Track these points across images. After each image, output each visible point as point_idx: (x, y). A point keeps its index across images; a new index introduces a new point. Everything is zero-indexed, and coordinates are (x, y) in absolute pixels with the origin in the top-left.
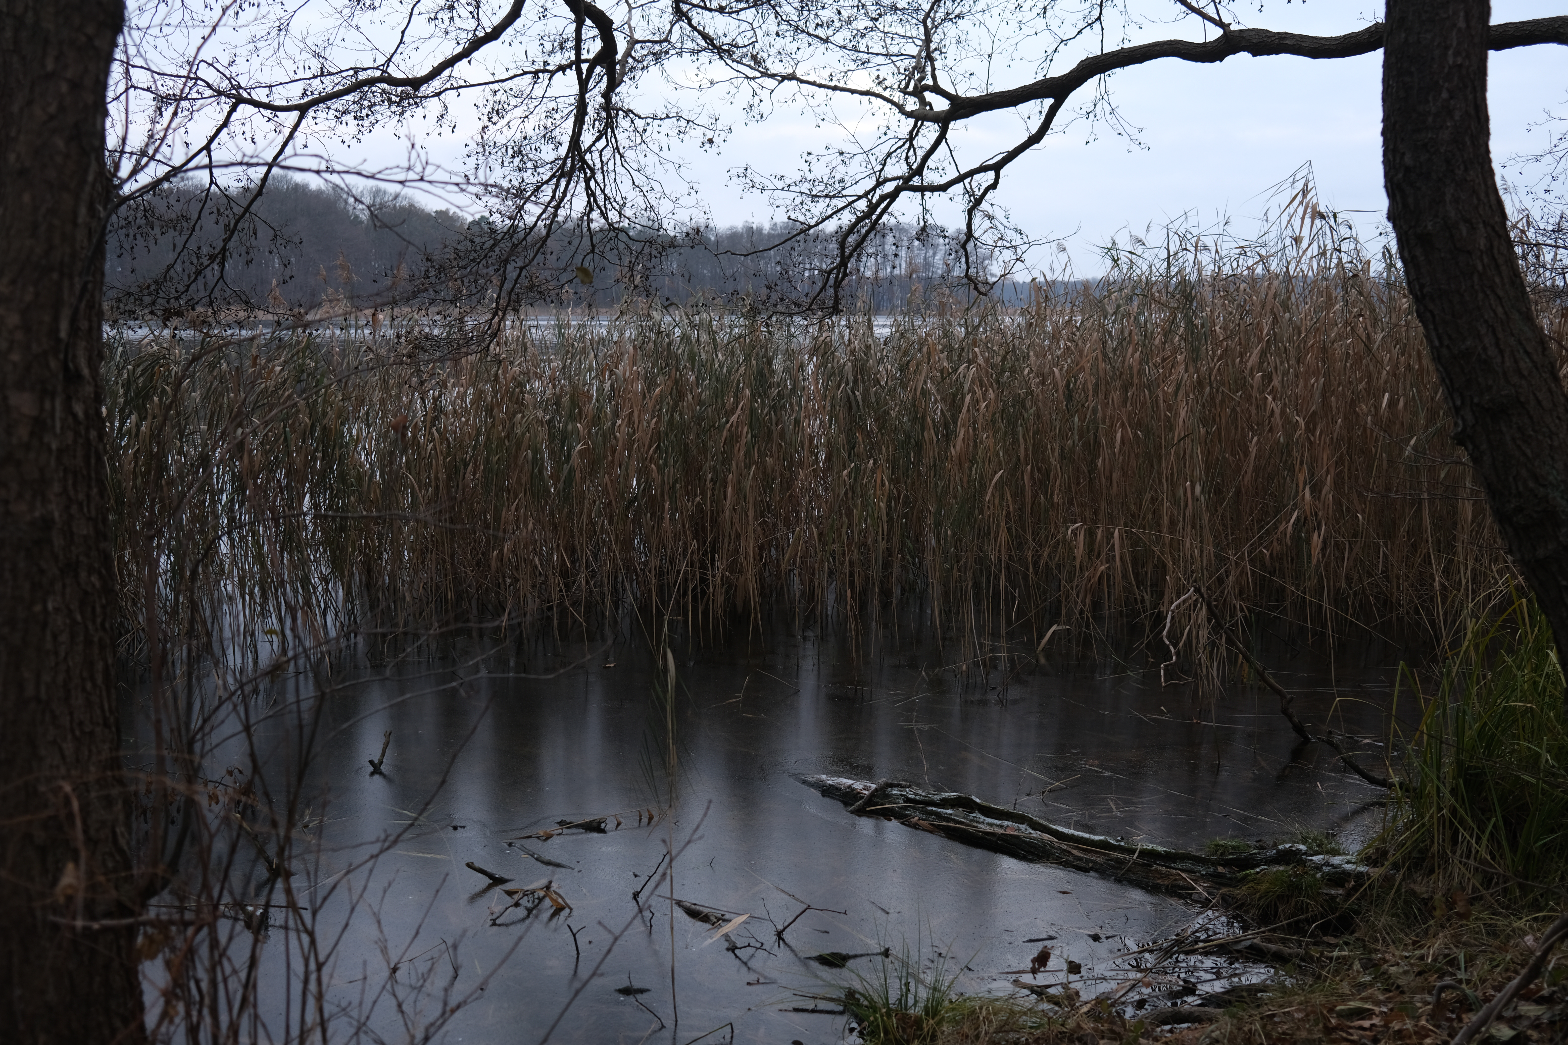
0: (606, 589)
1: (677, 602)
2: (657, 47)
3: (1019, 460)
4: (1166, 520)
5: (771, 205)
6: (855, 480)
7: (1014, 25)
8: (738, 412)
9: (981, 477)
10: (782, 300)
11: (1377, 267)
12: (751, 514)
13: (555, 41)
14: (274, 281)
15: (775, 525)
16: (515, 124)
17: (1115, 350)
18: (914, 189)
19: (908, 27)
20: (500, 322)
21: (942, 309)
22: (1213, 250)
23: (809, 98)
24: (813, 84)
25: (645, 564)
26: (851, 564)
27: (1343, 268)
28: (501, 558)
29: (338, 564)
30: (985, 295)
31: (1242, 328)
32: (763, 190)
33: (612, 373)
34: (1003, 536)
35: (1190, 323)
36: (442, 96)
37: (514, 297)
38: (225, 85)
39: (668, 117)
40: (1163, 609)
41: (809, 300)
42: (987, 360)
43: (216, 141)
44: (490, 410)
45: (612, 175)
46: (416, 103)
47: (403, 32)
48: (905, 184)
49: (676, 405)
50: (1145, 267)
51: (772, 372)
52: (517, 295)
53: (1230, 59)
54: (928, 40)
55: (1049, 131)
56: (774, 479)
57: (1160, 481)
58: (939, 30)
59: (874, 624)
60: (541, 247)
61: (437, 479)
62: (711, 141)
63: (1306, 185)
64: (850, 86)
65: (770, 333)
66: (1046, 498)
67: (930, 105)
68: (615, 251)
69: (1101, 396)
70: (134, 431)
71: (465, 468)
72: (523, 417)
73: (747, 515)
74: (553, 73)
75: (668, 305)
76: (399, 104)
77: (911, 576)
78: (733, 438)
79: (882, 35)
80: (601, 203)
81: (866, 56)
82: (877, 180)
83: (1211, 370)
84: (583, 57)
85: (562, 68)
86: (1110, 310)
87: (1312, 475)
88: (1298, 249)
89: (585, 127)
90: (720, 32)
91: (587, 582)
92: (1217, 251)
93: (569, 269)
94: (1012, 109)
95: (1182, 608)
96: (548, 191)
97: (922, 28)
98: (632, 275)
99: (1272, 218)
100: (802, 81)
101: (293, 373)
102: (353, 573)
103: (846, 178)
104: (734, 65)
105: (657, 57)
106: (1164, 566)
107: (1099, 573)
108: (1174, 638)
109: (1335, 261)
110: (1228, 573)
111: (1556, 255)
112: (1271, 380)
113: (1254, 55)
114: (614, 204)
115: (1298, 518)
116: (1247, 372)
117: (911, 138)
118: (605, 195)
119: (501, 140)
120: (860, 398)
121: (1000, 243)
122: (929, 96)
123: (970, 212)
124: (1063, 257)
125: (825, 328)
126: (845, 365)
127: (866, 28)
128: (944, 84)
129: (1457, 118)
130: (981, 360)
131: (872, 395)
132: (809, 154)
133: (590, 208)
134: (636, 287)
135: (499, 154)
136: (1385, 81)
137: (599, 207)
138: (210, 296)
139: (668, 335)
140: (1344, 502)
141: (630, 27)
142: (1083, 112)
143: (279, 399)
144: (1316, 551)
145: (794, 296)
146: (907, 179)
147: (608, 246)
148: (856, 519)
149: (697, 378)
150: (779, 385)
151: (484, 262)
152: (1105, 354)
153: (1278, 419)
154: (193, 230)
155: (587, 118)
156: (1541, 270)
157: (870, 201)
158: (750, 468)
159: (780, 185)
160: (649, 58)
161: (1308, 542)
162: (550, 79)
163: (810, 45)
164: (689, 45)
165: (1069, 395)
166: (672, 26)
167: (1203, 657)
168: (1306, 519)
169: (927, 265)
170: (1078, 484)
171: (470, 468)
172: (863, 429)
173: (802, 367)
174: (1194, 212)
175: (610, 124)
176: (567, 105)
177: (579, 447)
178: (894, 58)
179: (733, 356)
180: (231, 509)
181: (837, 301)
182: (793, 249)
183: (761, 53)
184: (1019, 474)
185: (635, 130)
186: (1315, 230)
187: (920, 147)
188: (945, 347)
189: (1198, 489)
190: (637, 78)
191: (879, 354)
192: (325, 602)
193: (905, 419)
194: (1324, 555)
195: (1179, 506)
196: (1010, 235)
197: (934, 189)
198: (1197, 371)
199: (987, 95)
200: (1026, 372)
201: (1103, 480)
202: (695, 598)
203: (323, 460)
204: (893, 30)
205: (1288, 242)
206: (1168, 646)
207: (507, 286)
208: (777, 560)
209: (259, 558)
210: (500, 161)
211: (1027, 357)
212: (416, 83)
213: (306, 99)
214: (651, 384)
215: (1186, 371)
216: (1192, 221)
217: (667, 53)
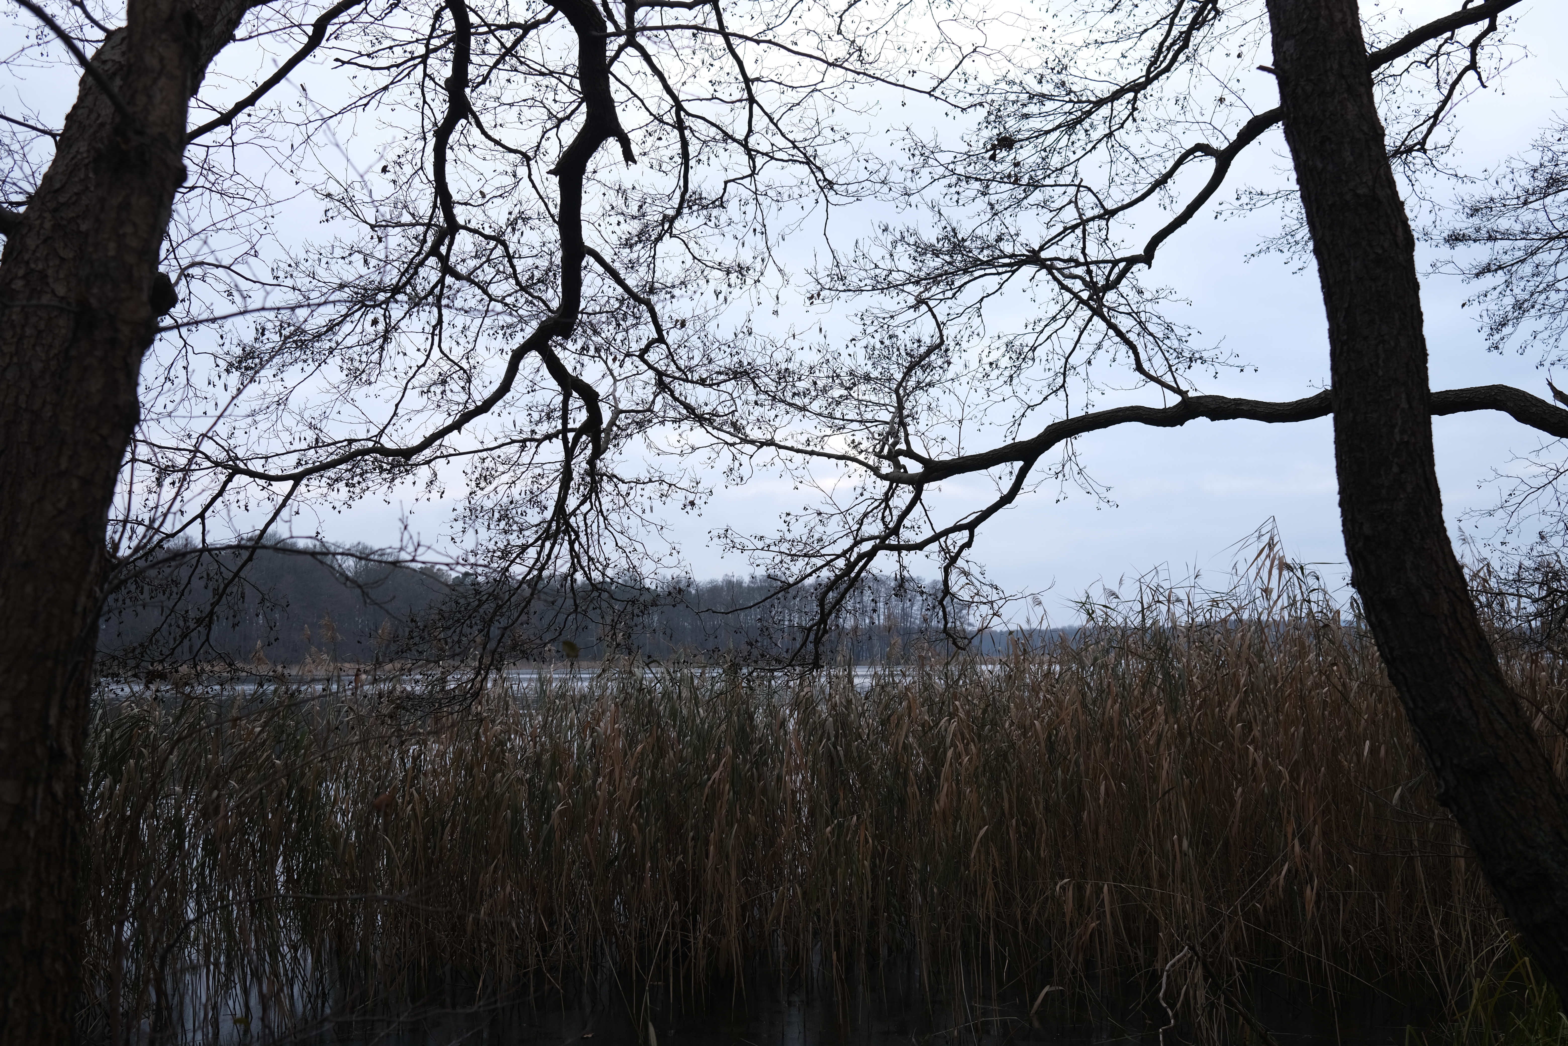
0: (584, 953)
1: (658, 966)
2: (640, 416)
3: (1003, 813)
4: (1155, 874)
5: (752, 564)
6: (838, 838)
7: (982, 392)
8: (720, 768)
9: (966, 832)
10: (763, 656)
11: (1347, 616)
12: (733, 873)
13: (542, 411)
14: (259, 642)
15: (758, 884)
16: (502, 489)
17: (1094, 702)
18: (891, 548)
19: (881, 395)
20: (482, 681)
21: (922, 661)
22: (1186, 603)
23: (788, 462)
24: (791, 449)
25: (625, 926)
26: (836, 924)
27: (1314, 617)
28: (476, 922)
29: (308, 930)
30: (964, 649)
31: (1219, 678)
32: (743, 550)
33: (593, 730)
34: (990, 894)
35: (1167, 675)
36: (433, 464)
37: (497, 656)
38: (223, 456)
39: (650, 481)
40: (1158, 966)
41: (789, 656)
42: (968, 713)
43: (211, 509)
44: (469, 770)
45: (596, 537)
46: (407, 471)
47: (397, 406)
48: (882, 544)
49: (657, 762)
50: (1120, 620)
51: (754, 728)
52: (501, 654)
53: (1189, 423)
54: (900, 407)
55: (1021, 491)
56: (756, 838)
57: (1147, 834)
58: (911, 398)
59: (861, 987)
60: (525, 607)
61: (414, 840)
62: (692, 503)
63: (1272, 539)
64: (827, 450)
65: (751, 688)
66: (1032, 853)
67: (904, 467)
68: (598, 611)
69: (1083, 746)
70: (107, 795)
71: (443, 829)
72: (503, 776)
73: (729, 875)
74: (540, 442)
75: (650, 661)
76: (390, 472)
77: (898, 935)
78: (715, 795)
79: (856, 403)
80: (585, 564)
81: (841, 422)
82: (855, 539)
83: (1190, 720)
84: (569, 426)
85: (549, 437)
86: (1088, 662)
87: (1299, 826)
88: (1268, 600)
89: (570, 491)
90: (701, 401)
91: (565, 946)
92: (1189, 603)
93: (552, 628)
94: (983, 471)
95: (1177, 966)
96: (532, 552)
97: (894, 396)
98: (614, 634)
99: (1241, 572)
100: (781, 447)
101: (272, 734)
102: (323, 940)
103: (824, 537)
104: (715, 432)
105: (641, 425)
106: (1156, 921)
107: (1090, 930)
108: (1171, 999)
109: (1305, 611)
110: (1221, 927)
111: (1519, 603)
112: (1251, 730)
113: (1212, 420)
114: (598, 565)
115: (1289, 870)
116: (1227, 720)
117: (887, 498)
118: (589, 557)
119: (488, 504)
120: (841, 753)
121: (976, 599)
122: (903, 460)
123: (946, 571)
124: (1039, 610)
125: (806, 683)
126: (826, 720)
127: (841, 396)
128: (917, 447)
129: (1409, 490)
130: (962, 714)
131: (854, 750)
132: (788, 514)
133: (574, 569)
134: (618, 645)
135: (486, 517)
136: (1338, 456)
137: (582, 568)
138: (194, 658)
139: (649, 692)
140: (1334, 852)
141: (614, 398)
142: (1052, 472)
143: (257, 760)
144: (1310, 907)
145: (774, 652)
146: (883, 539)
147: (592, 606)
148: (840, 878)
149: (679, 735)
150: (760, 741)
151: (468, 622)
152: (1084, 705)
153: (1261, 771)
154: (182, 594)
155: (572, 483)
156: (1508, 618)
157: (848, 560)
158: (732, 827)
159: (760, 545)
160: (633, 426)
161: (1302, 893)
162: (537, 447)
163: (788, 413)
164: (672, 414)
165: (1051, 746)
166: (655, 397)
167: (1202, 1019)
168: (1297, 871)
169: (905, 615)
170: (1064, 837)
171: (448, 828)
172: (845, 784)
173: (783, 724)
174: (1165, 566)
175: (594, 489)
176: (553, 471)
177: (559, 808)
178: (868, 425)
179: (715, 712)
180: (202, 874)
181: (817, 657)
182: (773, 606)
183: (741, 421)
184: (1004, 828)
185: (619, 494)
186: (1283, 582)
187: (896, 507)
188: (925, 700)
189: (1185, 843)
190: (621, 444)
191: (860, 708)
192: (293, 970)
193: (888, 773)
194: (1318, 909)
195: (1168, 859)
196: (986, 590)
197: (910, 547)
198: (1177, 721)
199: (959, 458)
200: (1007, 725)
201: (1089, 834)
202: (676, 962)
203: (298, 822)
204: (867, 397)
205: (1258, 593)
206: (1165, 1009)
207: (491, 645)
208: (760, 920)
209: (227, 925)
210: (486, 524)
211: (1007, 710)
212: (408, 453)
213: (301, 469)
214: (632, 742)
215: (1166, 722)
216: (1163, 575)
217: (650, 421)
